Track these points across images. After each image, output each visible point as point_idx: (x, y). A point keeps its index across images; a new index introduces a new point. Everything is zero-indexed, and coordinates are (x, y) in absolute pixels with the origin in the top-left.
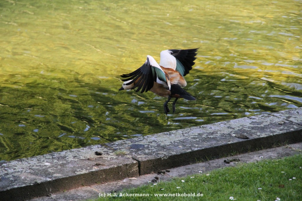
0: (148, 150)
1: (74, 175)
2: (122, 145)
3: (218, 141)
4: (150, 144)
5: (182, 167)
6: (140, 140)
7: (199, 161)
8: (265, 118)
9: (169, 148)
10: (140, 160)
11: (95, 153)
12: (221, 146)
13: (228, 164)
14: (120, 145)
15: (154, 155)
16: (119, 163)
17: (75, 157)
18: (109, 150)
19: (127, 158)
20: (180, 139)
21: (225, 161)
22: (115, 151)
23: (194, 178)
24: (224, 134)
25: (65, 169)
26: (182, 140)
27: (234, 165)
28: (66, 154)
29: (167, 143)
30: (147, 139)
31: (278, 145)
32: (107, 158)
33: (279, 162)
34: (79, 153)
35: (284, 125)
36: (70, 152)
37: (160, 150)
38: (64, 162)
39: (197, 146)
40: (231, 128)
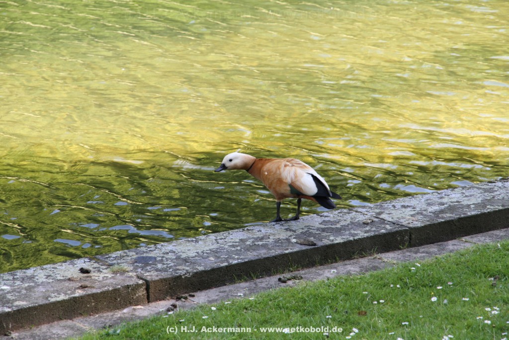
0: (161, 265)
1: (47, 302)
2: (121, 258)
3: (270, 249)
4: (165, 255)
5: (214, 289)
6: (150, 250)
7: (241, 280)
8: (343, 215)
9: (193, 261)
10: (148, 279)
11: (80, 270)
12: (274, 256)
13: (284, 284)
14: (119, 258)
15: (170, 272)
16: (115, 284)
17: (48, 277)
18: (102, 265)
19: (128, 277)
20: (212, 247)
21: (280, 280)
22: (111, 267)
23: (230, 305)
24: (279, 239)
25: (33, 294)
26: (214, 249)
27: (293, 285)
28: (34, 273)
29: (192, 254)
30: (160, 249)
31: (362, 255)
32: (99, 277)
33: (361, 278)
34: (55, 271)
35: (371, 224)
36: (41, 269)
37: (181, 265)
38: (31, 284)
39: (236, 257)
40: (291, 230)
